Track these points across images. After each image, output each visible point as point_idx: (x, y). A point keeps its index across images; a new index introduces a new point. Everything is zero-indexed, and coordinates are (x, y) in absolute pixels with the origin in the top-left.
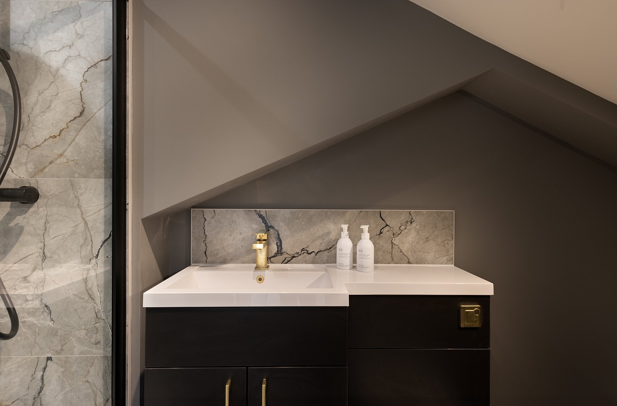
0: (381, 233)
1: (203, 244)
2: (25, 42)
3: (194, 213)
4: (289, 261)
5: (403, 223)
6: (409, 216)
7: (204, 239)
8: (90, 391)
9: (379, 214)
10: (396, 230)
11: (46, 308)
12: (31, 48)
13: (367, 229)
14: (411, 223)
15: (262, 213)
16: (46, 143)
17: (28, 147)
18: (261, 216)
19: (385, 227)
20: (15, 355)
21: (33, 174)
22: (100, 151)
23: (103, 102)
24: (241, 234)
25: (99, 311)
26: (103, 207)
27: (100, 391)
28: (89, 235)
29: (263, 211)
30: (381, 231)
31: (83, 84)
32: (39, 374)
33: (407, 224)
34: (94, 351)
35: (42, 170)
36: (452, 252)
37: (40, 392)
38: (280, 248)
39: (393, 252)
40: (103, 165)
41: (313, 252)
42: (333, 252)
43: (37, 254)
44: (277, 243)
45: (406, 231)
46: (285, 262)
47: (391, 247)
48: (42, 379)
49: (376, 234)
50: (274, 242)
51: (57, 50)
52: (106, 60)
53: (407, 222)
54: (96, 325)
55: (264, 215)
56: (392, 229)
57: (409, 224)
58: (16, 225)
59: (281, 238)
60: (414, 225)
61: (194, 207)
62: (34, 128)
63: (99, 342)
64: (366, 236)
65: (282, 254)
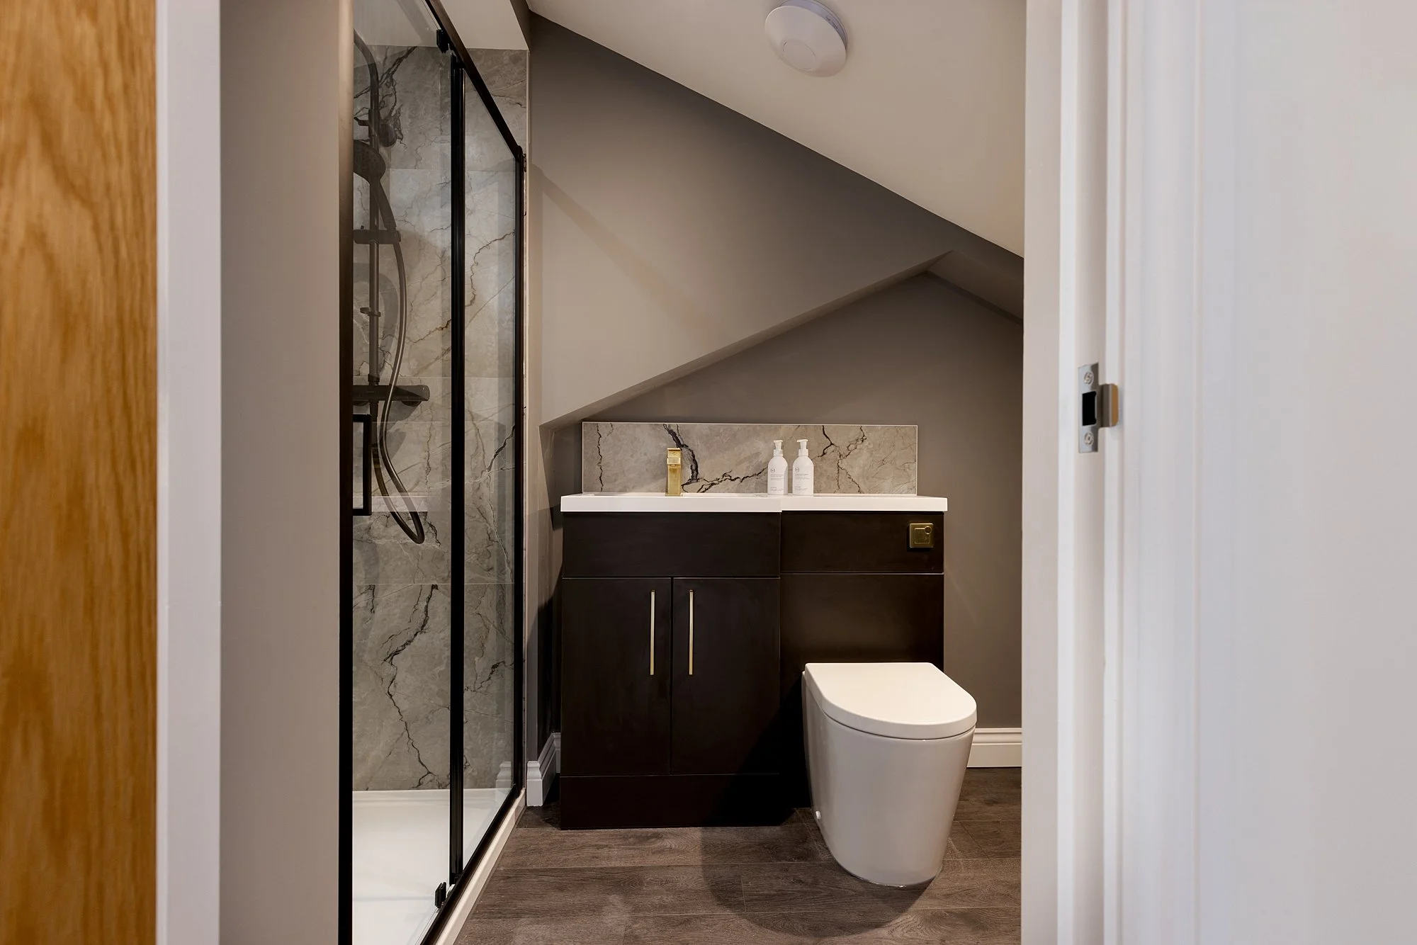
1: (598, 467)
2: (407, 219)
3: (586, 427)
4: (706, 489)
7: (599, 461)
8: (481, 625)
10: (844, 450)
11: (430, 528)
12: (414, 226)
13: (805, 444)
15: (672, 428)
16: (431, 336)
17: (411, 341)
18: (671, 432)
20: (395, 582)
21: (416, 372)
22: (494, 345)
23: (497, 289)
24: (645, 454)
25: (492, 531)
26: (497, 410)
27: (493, 625)
28: (480, 444)
29: (673, 426)
31: (474, 267)
32: (423, 605)
34: (487, 578)
35: (426, 368)
36: (915, 478)
37: (423, 626)
38: (695, 473)
39: (840, 478)
40: (497, 362)
41: (738, 478)
42: (763, 478)
43: (420, 465)
44: (691, 466)
46: (703, 489)
48: (426, 611)
50: (688, 464)
51: (444, 228)
52: (501, 239)
53: (857, 440)
54: (488, 548)
55: (675, 431)
58: (397, 430)
59: (697, 461)
60: (866, 443)
61: (585, 420)
62: (416, 318)
63: (492, 568)
64: (804, 452)
65: (697, 480)
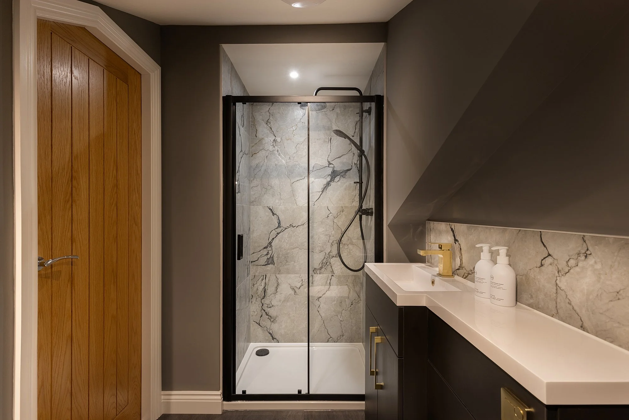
0: (542, 265)
5: (572, 255)
6: (583, 244)
9: (540, 237)
14: (586, 257)
19: (547, 257)
30: (541, 263)
33: (579, 258)
45: (577, 269)
47: (554, 291)
49: (535, 266)
56: (556, 262)
57: (583, 258)
